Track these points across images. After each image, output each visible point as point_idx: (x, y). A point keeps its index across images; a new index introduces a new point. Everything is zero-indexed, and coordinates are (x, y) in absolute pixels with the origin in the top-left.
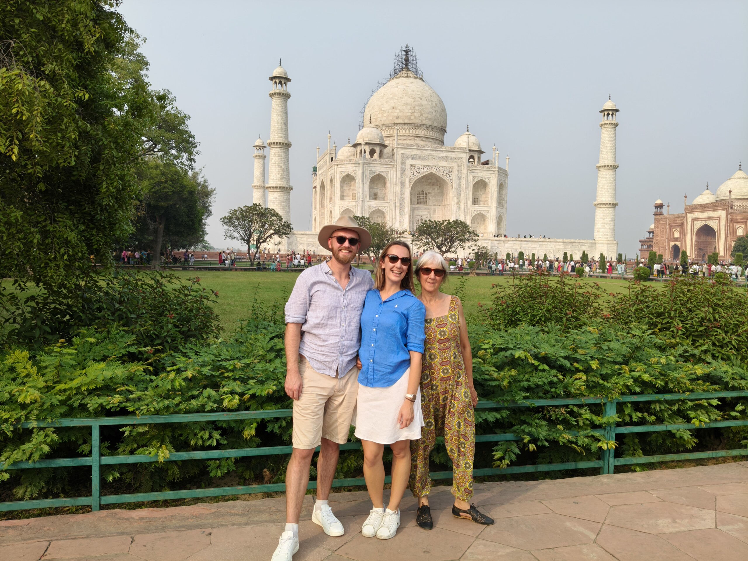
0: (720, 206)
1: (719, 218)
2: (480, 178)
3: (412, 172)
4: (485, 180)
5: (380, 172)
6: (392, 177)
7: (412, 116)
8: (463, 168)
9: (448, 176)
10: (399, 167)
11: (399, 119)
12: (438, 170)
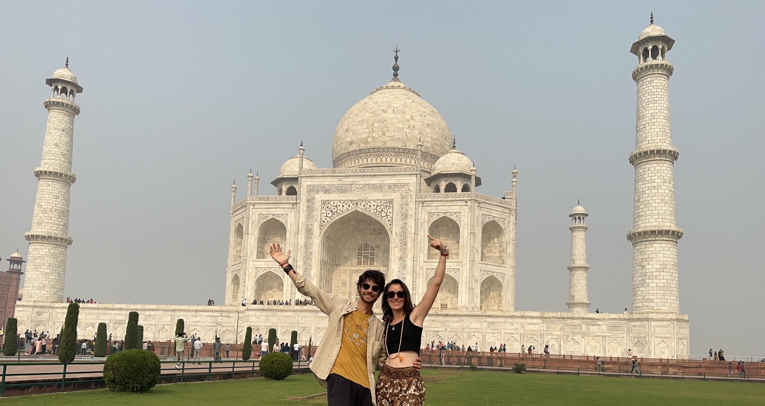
2: (442, 215)
3: (325, 212)
4: (450, 217)
5: (274, 215)
6: (292, 222)
7: (369, 137)
8: (410, 199)
9: (385, 215)
10: (303, 205)
11: (353, 145)
12: (367, 206)
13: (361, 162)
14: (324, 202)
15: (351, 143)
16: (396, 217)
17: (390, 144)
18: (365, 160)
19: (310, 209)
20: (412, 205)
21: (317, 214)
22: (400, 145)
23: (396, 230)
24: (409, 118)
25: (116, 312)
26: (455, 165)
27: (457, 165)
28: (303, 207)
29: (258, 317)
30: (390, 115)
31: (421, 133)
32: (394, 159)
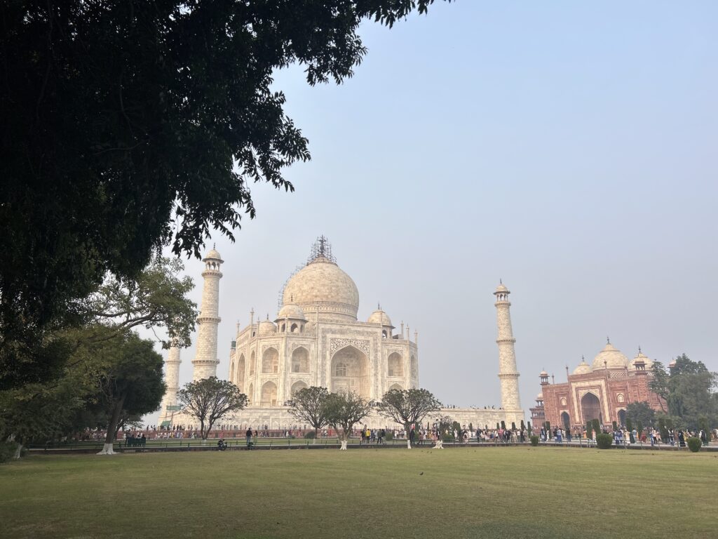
0: (599, 376)
1: (600, 387)
2: (394, 351)
3: (332, 345)
4: (398, 352)
5: (301, 345)
6: (313, 350)
7: (328, 295)
8: (378, 341)
9: (365, 349)
11: (317, 297)
12: (356, 343)
14: (332, 339)
16: (372, 351)
19: (324, 343)
20: (379, 345)
21: (328, 346)
22: (345, 301)
23: (372, 358)
28: (320, 341)
32: (342, 310)
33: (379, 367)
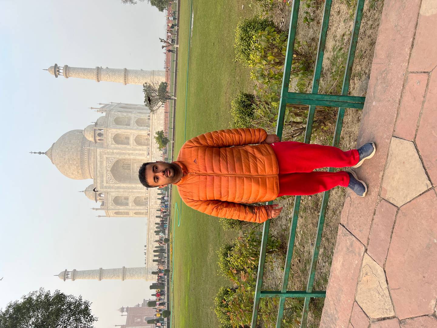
2: (112, 140)
3: (110, 182)
4: (113, 137)
5: (112, 201)
6: (114, 194)
7: (76, 166)
8: (106, 151)
9: (112, 161)
10: (108, 190)
11: (79, 172)
12: (109, 167)
13: (86, 168)
14: (107, 183)
15: (78, 172)
16: (113, 156)
17: (79, 157)
18: (86, 167)
19: (110, 187)
20: (108, 150)
21: (111, 185)
22: (79, 153)
23: (118, 156)
24: (67, 149)
25: (149, 247)
26: (90, 133)
27: (90, 132)
28: (109, 190)
29: (152, 202)
30: (67, 157)
31: (74, 145)
32: (86, 156)
33: (124, 152)
